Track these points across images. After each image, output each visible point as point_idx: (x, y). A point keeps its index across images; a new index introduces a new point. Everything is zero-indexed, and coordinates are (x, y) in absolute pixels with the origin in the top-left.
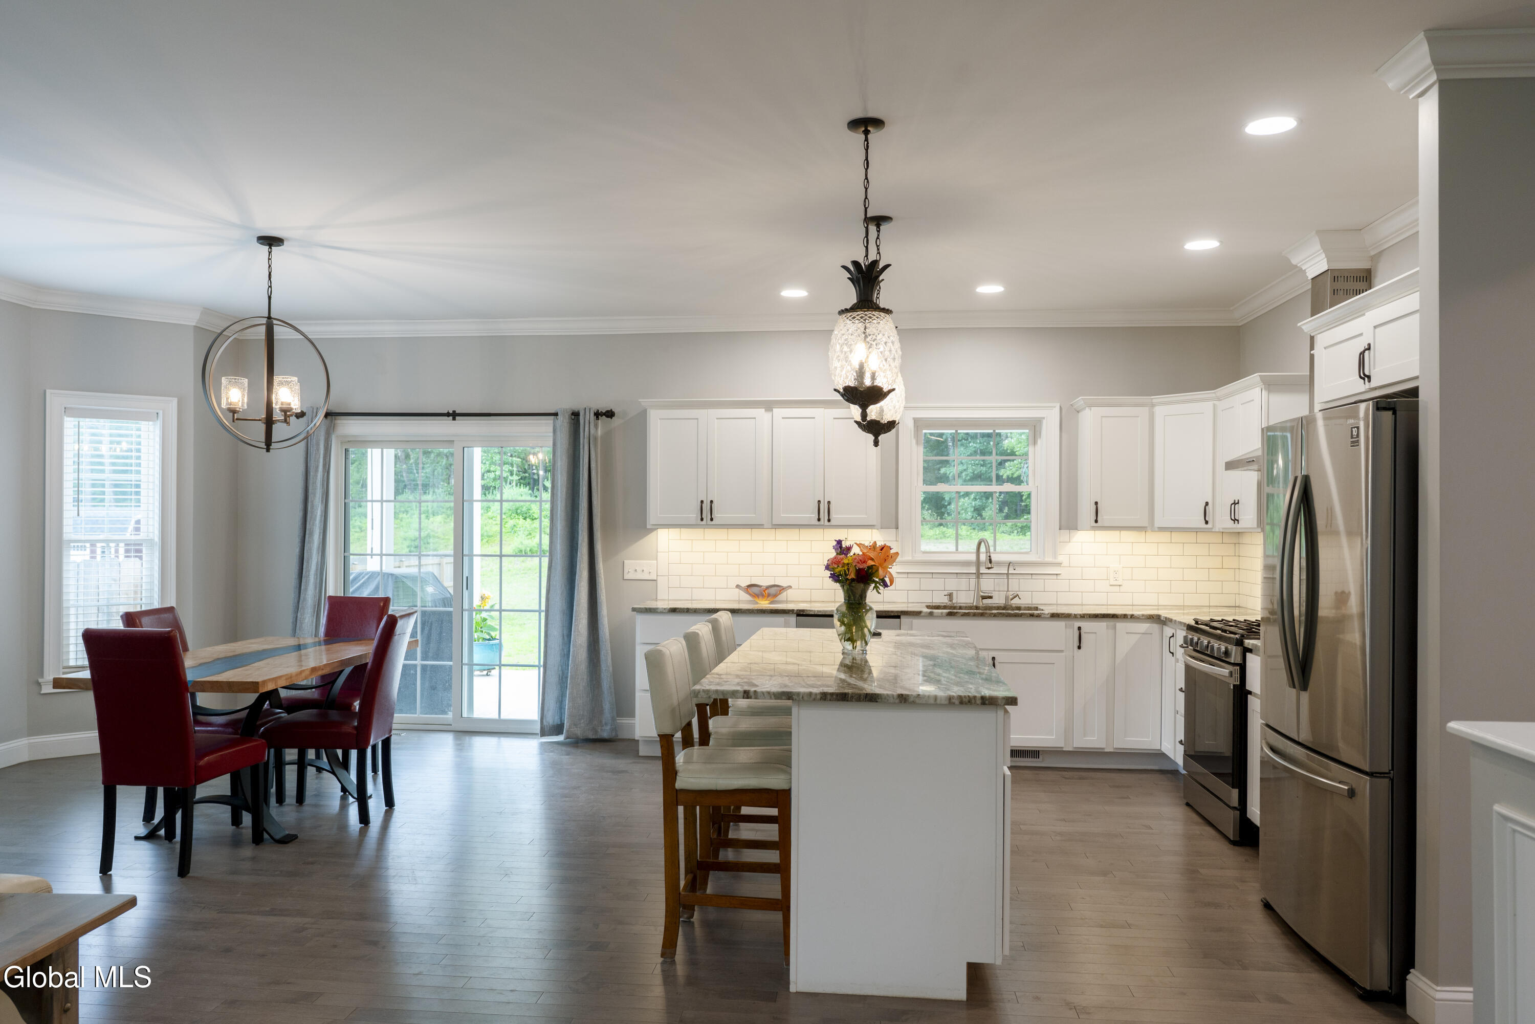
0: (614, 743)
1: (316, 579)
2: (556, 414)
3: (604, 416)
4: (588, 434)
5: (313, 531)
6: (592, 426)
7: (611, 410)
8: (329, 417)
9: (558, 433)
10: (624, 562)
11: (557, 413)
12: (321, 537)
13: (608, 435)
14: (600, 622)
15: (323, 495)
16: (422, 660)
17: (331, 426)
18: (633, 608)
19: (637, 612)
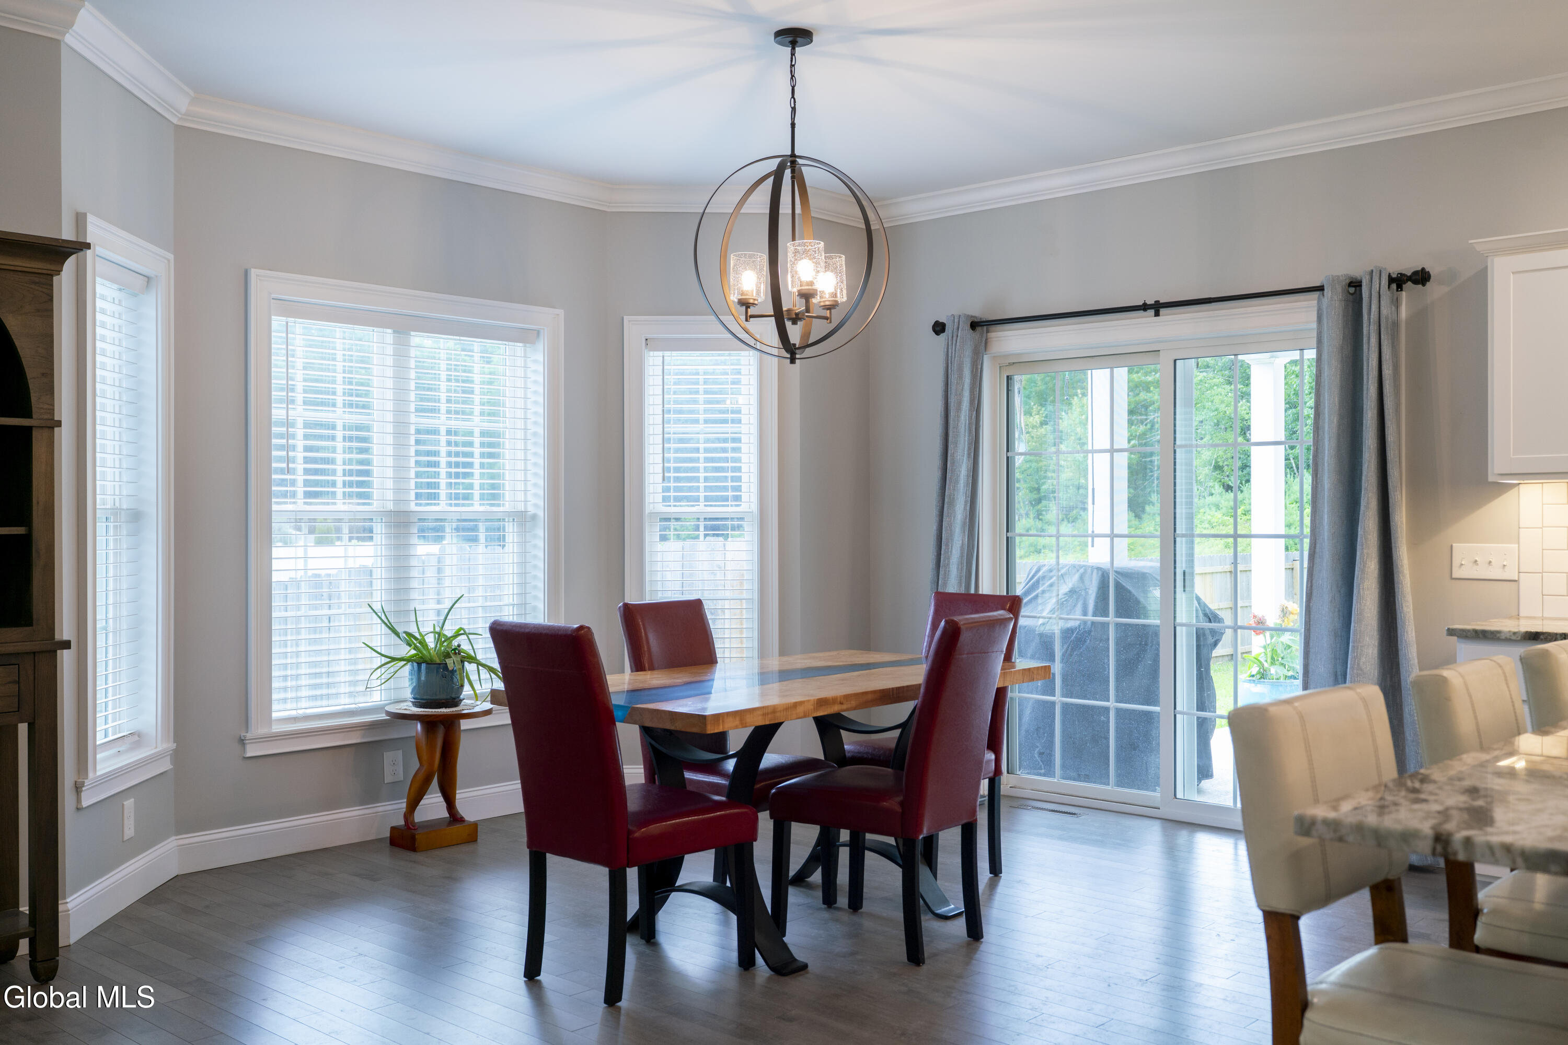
0: (1428, 876)
1: (960, 570)
2: (1320, 289)
3: (1409, 283)
4: (1377, 316)
5: (954, 498)
6: (1385, 302)
7: (1423, 269)
8: (979, 329)
9: (1325, 321)
10: (1452, 546)
11: (1323, 286)
12: (968, 508)
13: (1421, 318)
14: (1401, 653)
15: (970, 444)
16: (1117, 702)
17: (981, 341)
18: (1449, 629)
19: (1458, 637)
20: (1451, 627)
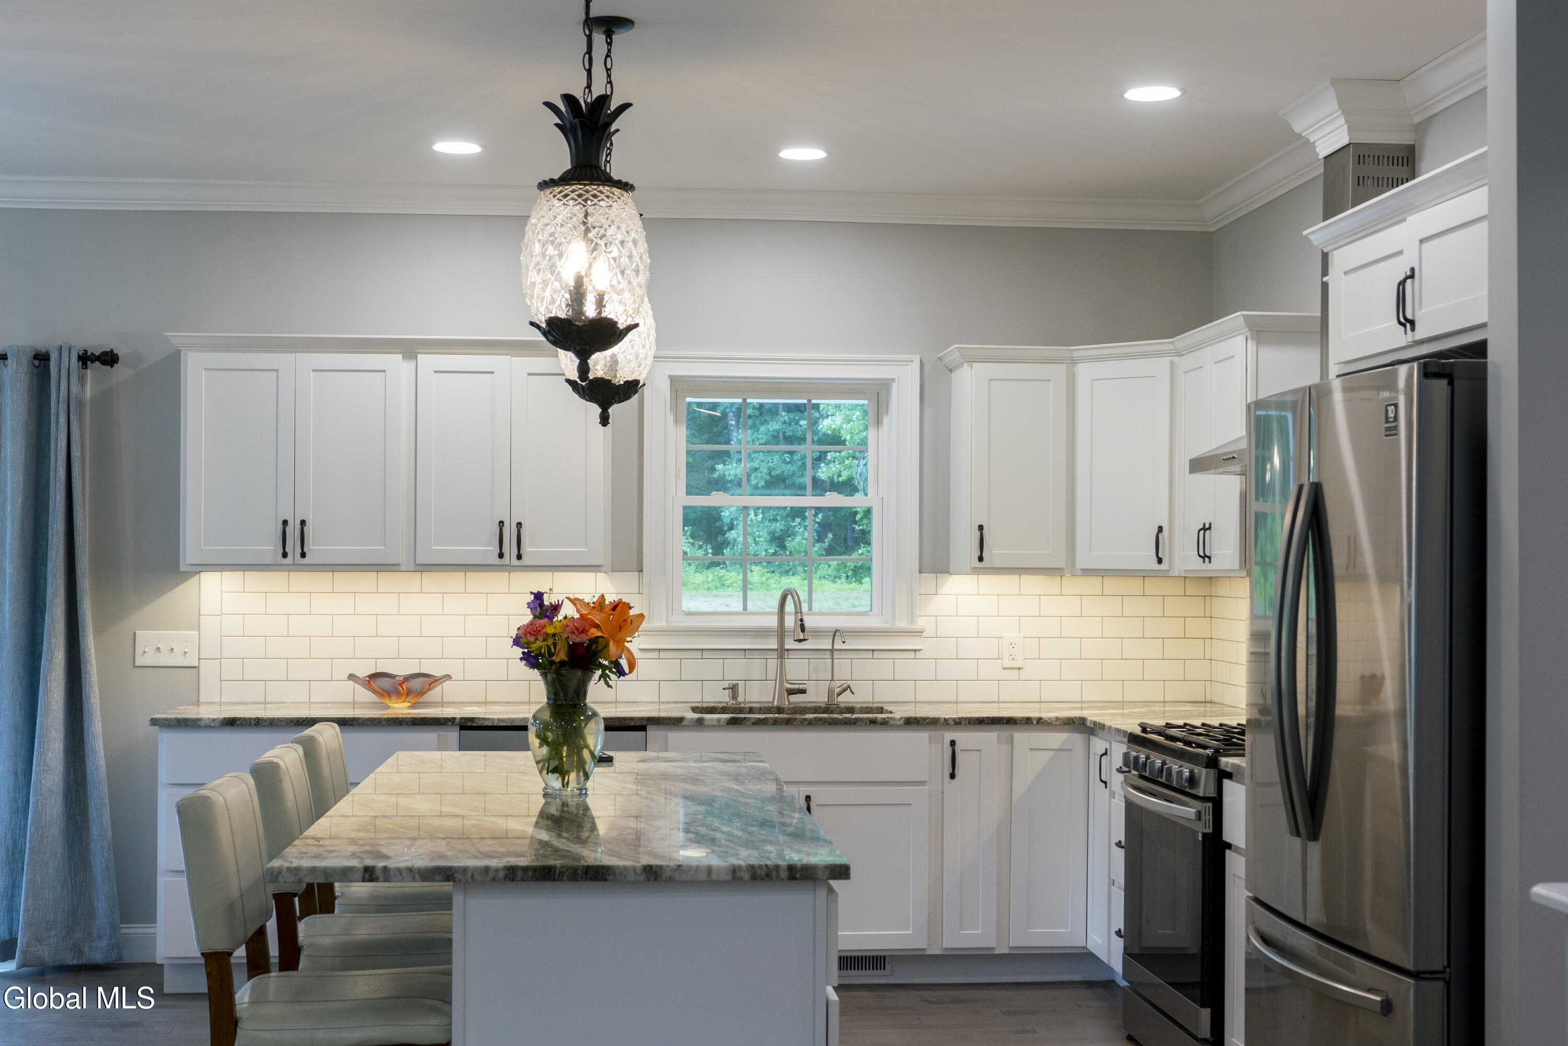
2: (4, 358)
3: (98, 363)
4: (66, 395)
6: (74, 381)
7: (112, 351)
9: (8, 393)
10: (135, 633)
11: (6, 355)
13: (104, 400)
14: (87, 747)
18: (152, 719)
19: (160, 726)
20: (153, 717)
